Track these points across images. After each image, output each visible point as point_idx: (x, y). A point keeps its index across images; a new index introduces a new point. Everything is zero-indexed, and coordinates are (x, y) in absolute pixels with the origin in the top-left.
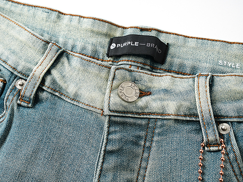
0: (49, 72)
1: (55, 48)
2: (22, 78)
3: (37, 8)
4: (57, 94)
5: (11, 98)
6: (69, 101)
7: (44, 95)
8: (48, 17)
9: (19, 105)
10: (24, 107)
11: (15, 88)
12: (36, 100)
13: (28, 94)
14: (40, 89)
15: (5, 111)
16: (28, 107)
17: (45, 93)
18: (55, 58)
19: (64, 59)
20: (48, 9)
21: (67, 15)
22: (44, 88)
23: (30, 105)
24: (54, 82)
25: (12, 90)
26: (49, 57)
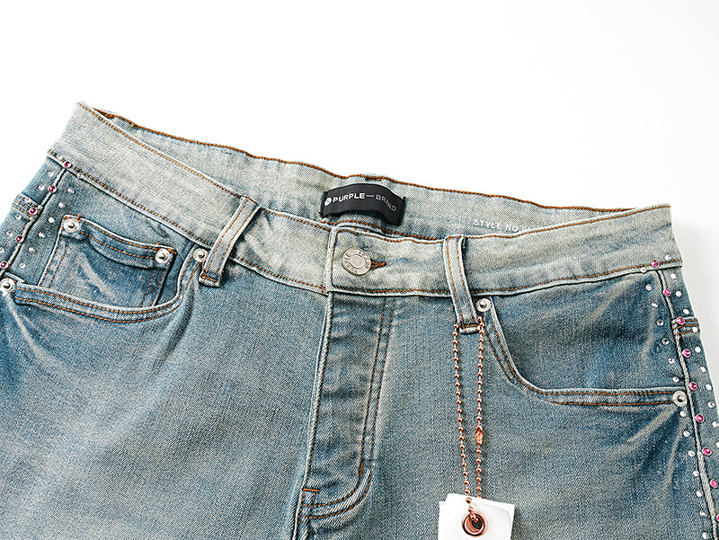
0: (241, 238)
1: (251, 204)
2: (201, 247)
3: (212, 147)
4: (254, 269)
5: (188, 274)
6: (272, 278)
7: (236, 270)
8: (231, 161)
9: (201, 284)
10: (209, 287)
11: (192, 261)
12: (226, 278)
13: (214, 269)
14: (230, 262)
15: (177, 295)
16: (214, 287)
17: (237, 268)
18: (250, 218)
19: (263, 220)
20: (230, 148)
21: (259, 158)
22: (235, 260)
23: (217, 284)
24: (250, 252)
25: (189, 263)
26: (242, 216)
